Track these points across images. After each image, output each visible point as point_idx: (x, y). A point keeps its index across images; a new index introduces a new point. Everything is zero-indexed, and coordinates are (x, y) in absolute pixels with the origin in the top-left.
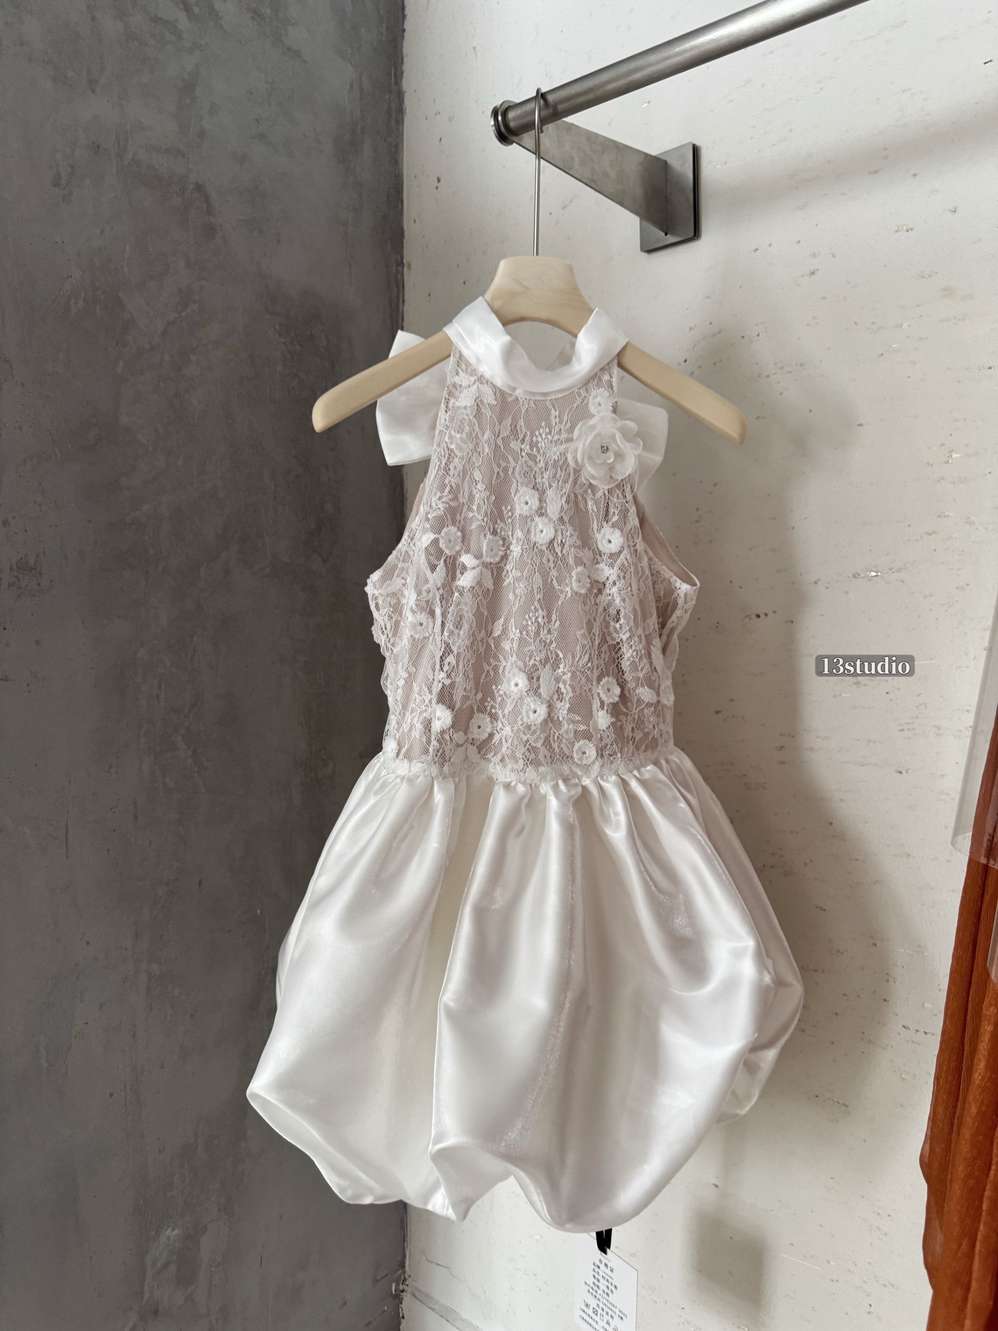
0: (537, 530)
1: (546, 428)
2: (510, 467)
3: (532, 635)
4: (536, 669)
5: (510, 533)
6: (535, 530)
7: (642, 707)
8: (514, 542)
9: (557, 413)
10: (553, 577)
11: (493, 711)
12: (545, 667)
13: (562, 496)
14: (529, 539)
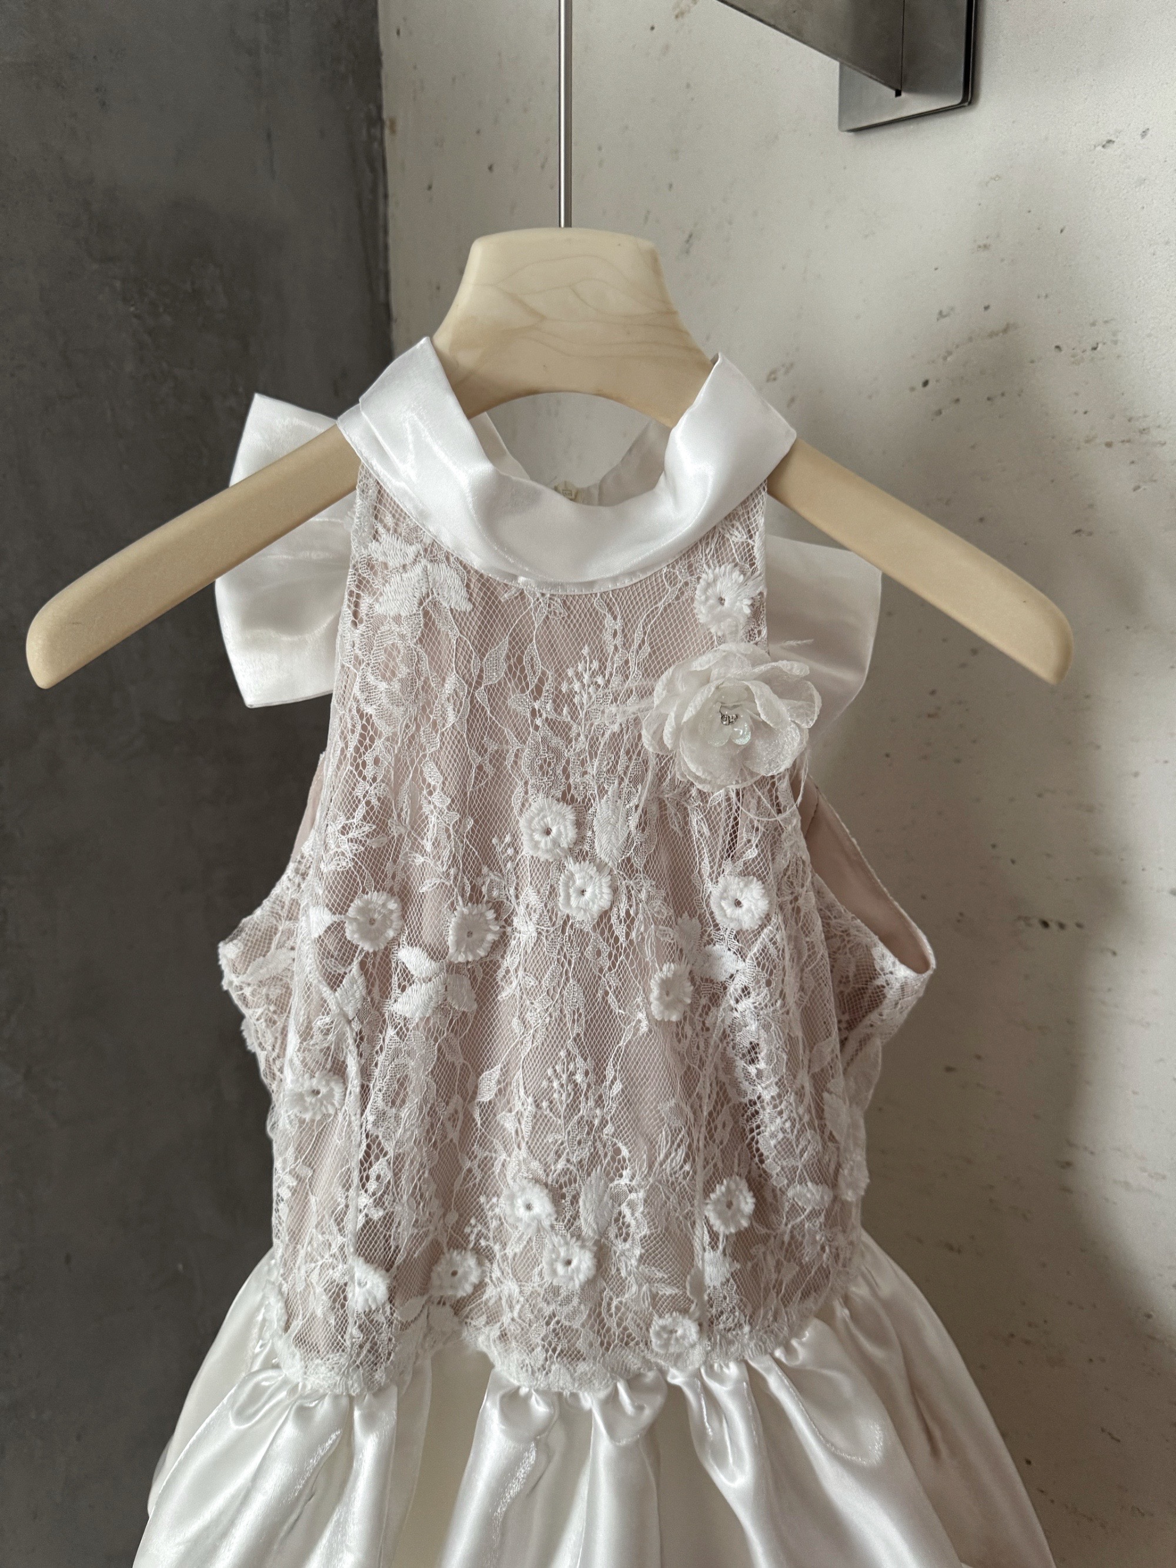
0: (571, 891)
1: (591, 662)
2: (508, 751)
3: (562, 1110)
4: (570, 1179)
5: (512, 891)
6: (567, 887)
7: (799, 1220)
8: (521, 910)
9: (619, 625)
10: (608, 988)
11: (483, 1243)
12: (589, 1175)
13: (628, 814)
14: (553, 909)
